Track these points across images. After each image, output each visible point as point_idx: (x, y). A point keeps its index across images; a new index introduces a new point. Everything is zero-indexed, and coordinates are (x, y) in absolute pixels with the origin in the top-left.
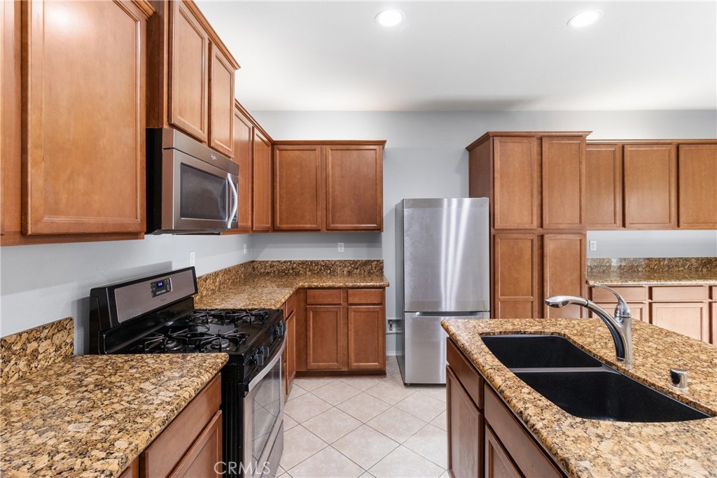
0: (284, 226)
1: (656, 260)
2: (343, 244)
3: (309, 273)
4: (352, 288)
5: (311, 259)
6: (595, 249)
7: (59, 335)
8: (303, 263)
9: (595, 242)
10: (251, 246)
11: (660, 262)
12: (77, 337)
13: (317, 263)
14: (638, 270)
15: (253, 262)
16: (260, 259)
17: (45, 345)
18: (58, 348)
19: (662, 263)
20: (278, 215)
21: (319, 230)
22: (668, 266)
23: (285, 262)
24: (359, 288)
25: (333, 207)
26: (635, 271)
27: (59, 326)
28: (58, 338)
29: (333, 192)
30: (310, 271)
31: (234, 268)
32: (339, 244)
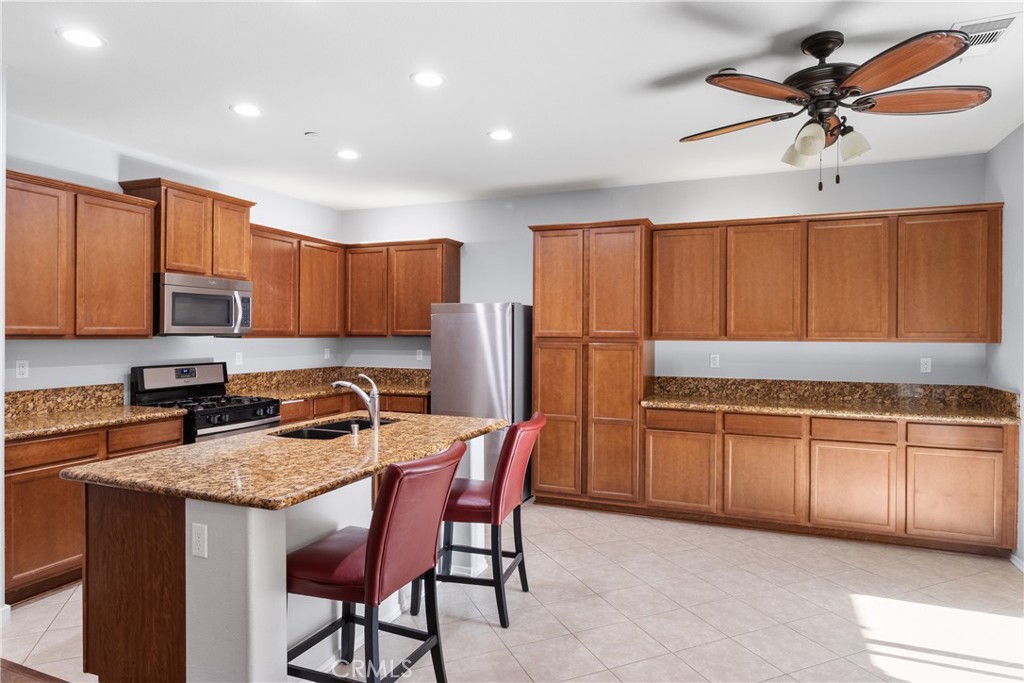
0: (355, 331)
1: (806, 383)
2: (421, 351)
3: (389, 382)
4: (395, 395)
5: (391, 367)
6: (717, 366)
7: (115, 391)
8: (384, 371)
9: (718, 356)
10: (335, 352)
11: (813, 387)
12: (126, 395)
13: (396, 371)
14: (778, 397)
15: (340, 368)
16: (347, 365)
17: (105, 395)
18: (114, 398)
19: (816, 389)
20: (350, 320)
21: (385, 336)
22: (827, 394)
25: (397, 312)
26: (773, 398)
27: (115, 387)
28: (114, 393)
29: (398, 294)
30: (390, 379)
31: (301, 371)
32: (416, 351)
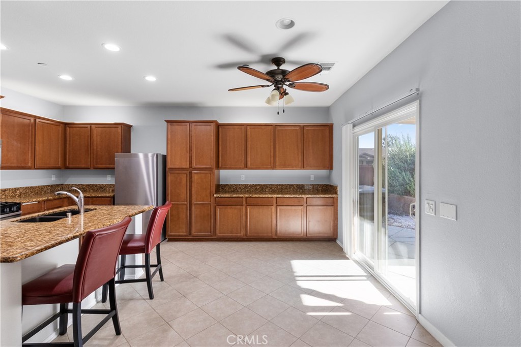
2: (110, 176)
3: (92, 191)
4: (95, 197)
5: (93, 183)
6: (244, 179)
8: (89, 185)
9: (244, 176)
10: (59, 176)
13: (96, 185)
14: (265, 191)
15: (62, 184)
16: (66, 183)
19: (278, 187)
20: (68, 161)
21: (89, 168)
22: (282, 189)
23: (79, 185)
24: (98, 197)
25: (96, 157)
29: (97, 148)
30: (92, 189)
32: (108, 176)
